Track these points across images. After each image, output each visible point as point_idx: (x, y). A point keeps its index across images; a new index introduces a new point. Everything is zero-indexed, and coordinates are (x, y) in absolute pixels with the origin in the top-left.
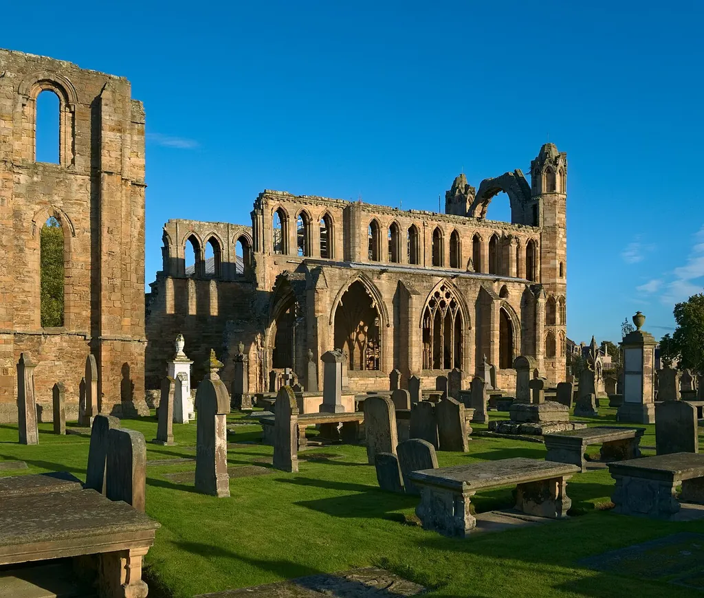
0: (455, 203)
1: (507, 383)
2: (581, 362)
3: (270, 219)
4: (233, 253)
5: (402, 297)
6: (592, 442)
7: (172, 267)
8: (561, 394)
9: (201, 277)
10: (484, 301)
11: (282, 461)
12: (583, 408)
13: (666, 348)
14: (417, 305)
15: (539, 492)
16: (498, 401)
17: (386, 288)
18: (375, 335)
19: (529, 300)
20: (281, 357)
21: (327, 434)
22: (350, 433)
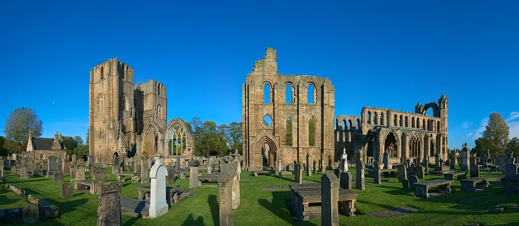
0: (418, 110)
1: (432, 160)
2: (451, 155)
3: (366, 114)
4: (355, 124)
5: (404, 136)
6: (455, 175)
7: (338, 129)
8: (447, 163)
9: (346, 131)
10: (426, 138)
11: (376, 181)
12: (452, 167)
13: (473, 151)
14: (408, 139)
15: (444, 187)
16: (430, 166)
17: (399, 134)
18: (396, 147)
19: (438, 137)
20: (370, 153)
21: (386, 175)
22: (392, 174)
